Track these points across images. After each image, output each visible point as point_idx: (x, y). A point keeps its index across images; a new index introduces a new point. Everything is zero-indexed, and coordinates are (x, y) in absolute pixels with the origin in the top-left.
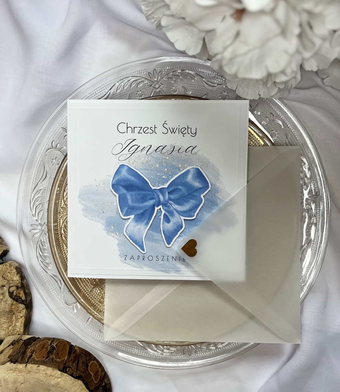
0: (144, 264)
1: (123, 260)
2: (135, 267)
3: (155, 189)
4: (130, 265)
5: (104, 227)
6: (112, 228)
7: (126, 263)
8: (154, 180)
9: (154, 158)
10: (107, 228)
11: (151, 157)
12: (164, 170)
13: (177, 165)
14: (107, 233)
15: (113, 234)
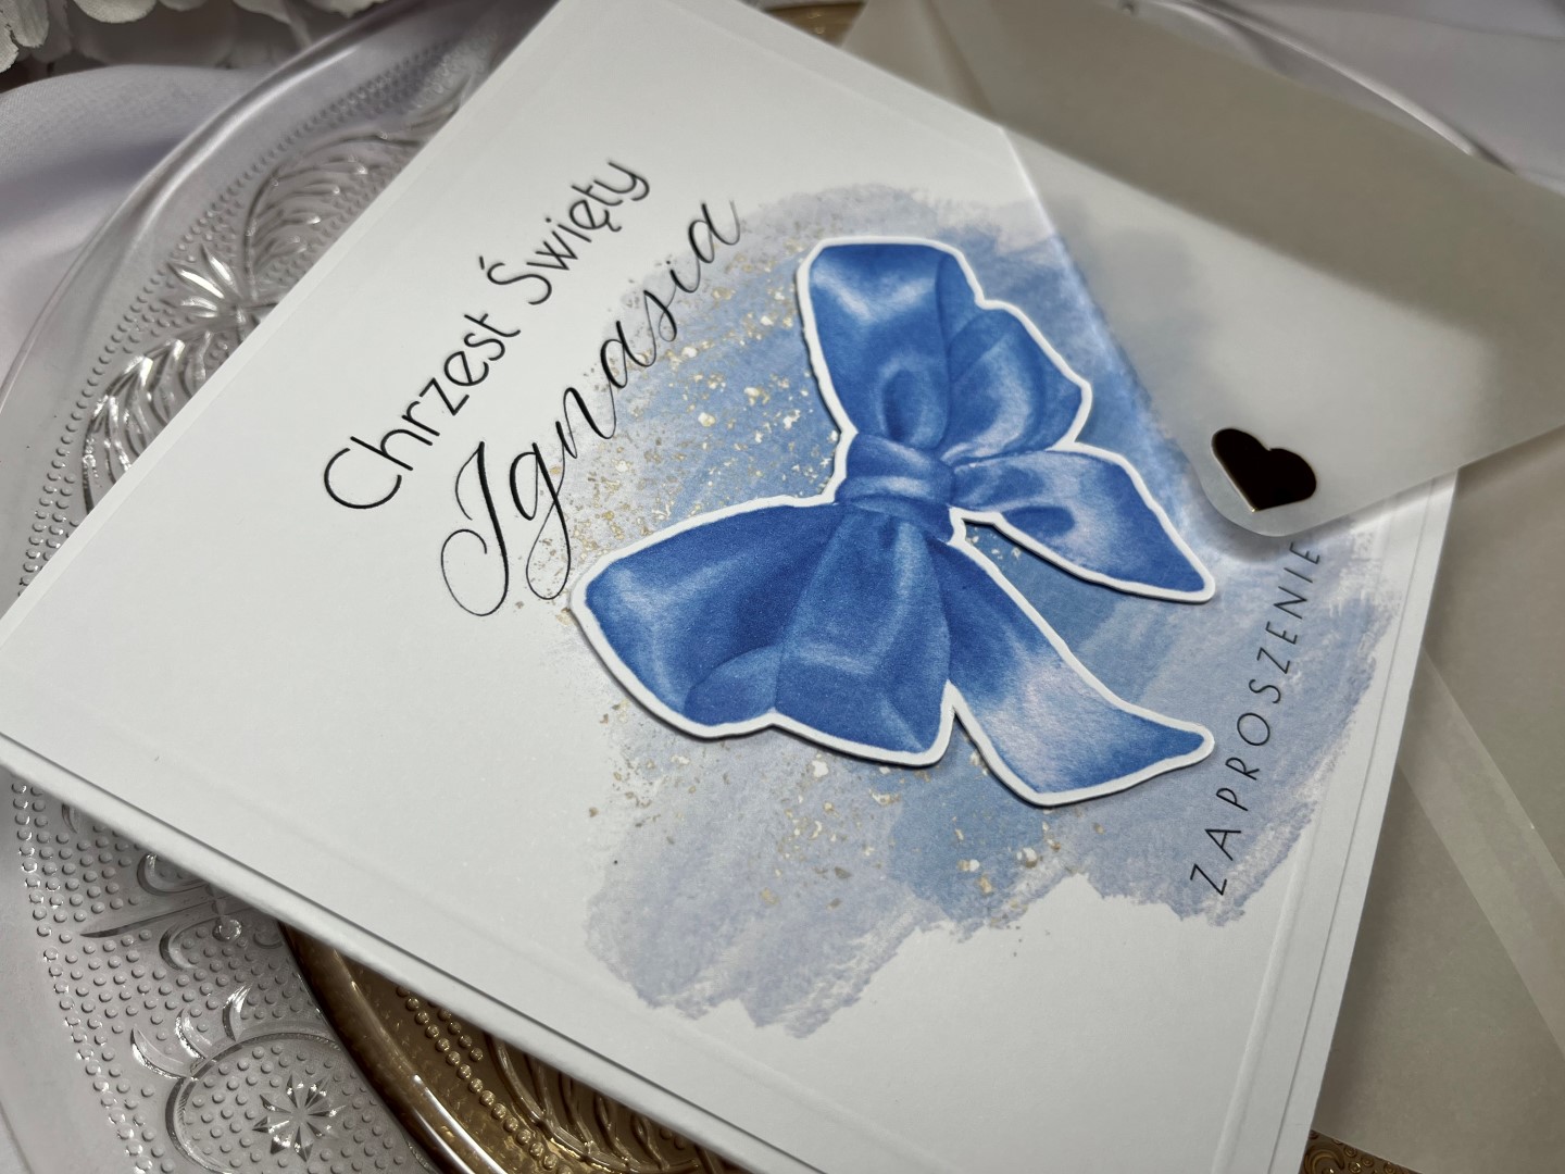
0: (1282, 783)
1: (1219, 909)
2: (1288, 847)
3: (839, 493)
4: (1265, 874)
5: (948, 925)
6: (978, 875)
7: (1245, 897)
8: (778, 478)
9: (648, 413)
10: (964, 902)
11: (636, 425)
12: (752, 402)
13: (755, 331)
14: (995, 925)
15: (1021, 887)
